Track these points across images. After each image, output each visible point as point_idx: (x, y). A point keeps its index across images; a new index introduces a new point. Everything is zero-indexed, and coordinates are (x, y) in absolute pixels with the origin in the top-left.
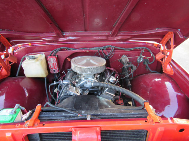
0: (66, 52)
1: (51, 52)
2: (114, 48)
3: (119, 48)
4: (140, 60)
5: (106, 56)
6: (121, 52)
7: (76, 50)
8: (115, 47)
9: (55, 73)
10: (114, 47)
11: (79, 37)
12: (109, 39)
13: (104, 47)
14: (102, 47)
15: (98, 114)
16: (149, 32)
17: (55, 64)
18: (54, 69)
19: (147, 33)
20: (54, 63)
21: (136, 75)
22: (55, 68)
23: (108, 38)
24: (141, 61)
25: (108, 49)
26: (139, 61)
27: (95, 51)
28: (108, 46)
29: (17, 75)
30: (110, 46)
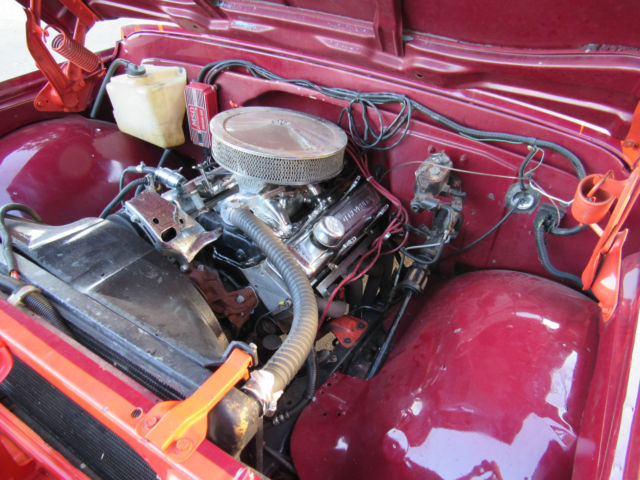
0: (245, 81)
1: (203, 68)
2: (415, 110)
3: (436, 117)
4: (522, 201)
5: (369, 135)
6: (440, 135)
7: (277, 82)
8: (419, 107)
9: (201, 144)
10: (416, 105)
11: (270, 28)
12: (376, 61)
13: (376, 95)
14: (367, 95)
15: (62, 301)
16: (551, 60)
17: (201, 112)
18: (200, 132)
19: (540, 65)
20: (199, 109)
21: (494, 261)
22: (201, 129)
23: (371, 54)
24: (526, 206)
25: (389, 106)
26: (514, 203)
27: (339, 102)
28: (394, 97)
29: (93, 114)
30: (403, 96)
